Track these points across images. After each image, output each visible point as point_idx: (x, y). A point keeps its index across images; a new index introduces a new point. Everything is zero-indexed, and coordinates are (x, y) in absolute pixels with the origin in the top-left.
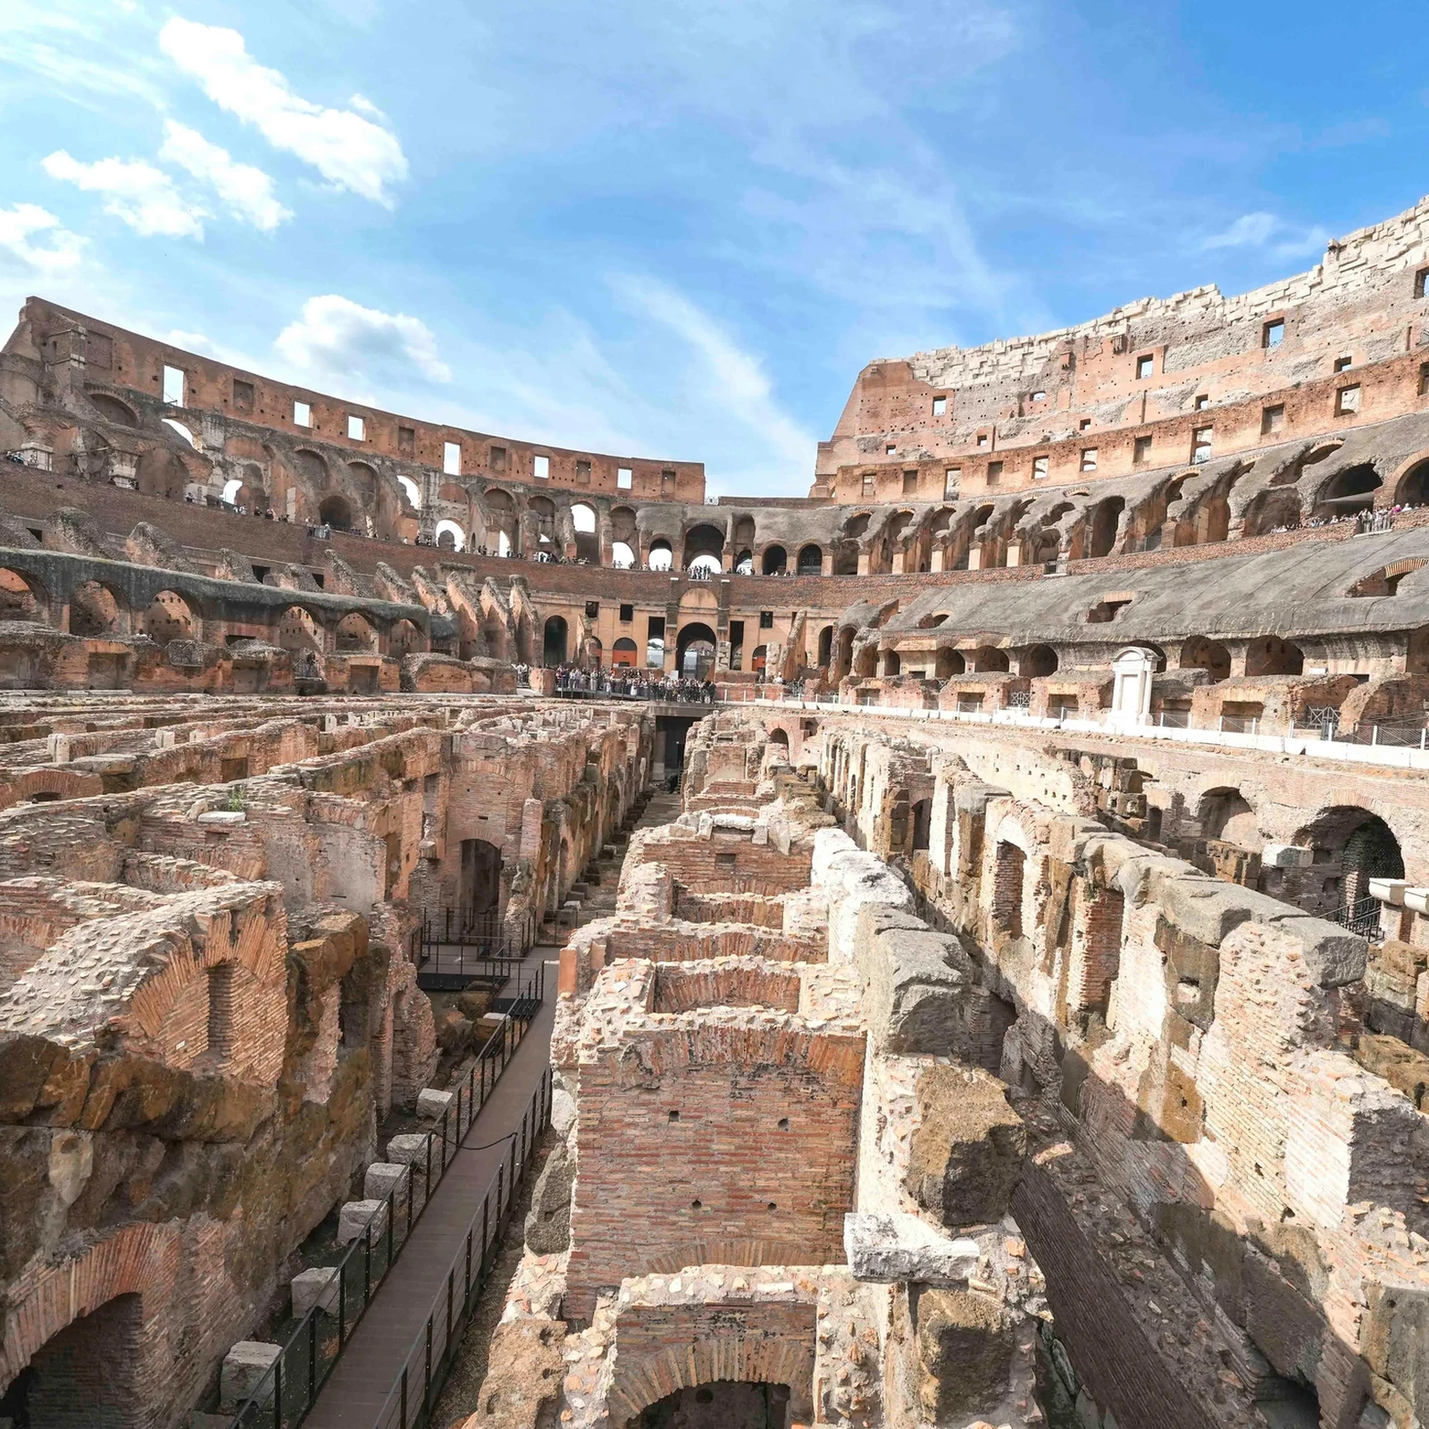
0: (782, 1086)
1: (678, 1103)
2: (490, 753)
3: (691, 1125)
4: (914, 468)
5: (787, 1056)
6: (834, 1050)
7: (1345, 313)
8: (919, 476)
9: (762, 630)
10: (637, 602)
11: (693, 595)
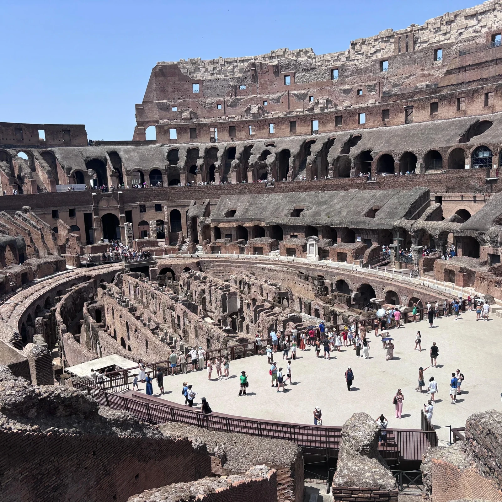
4: (195, 127)
7: (358, 72)
8: (197, 130)
9: (141, 213)
10: (76, 207)
11: (105, 201)
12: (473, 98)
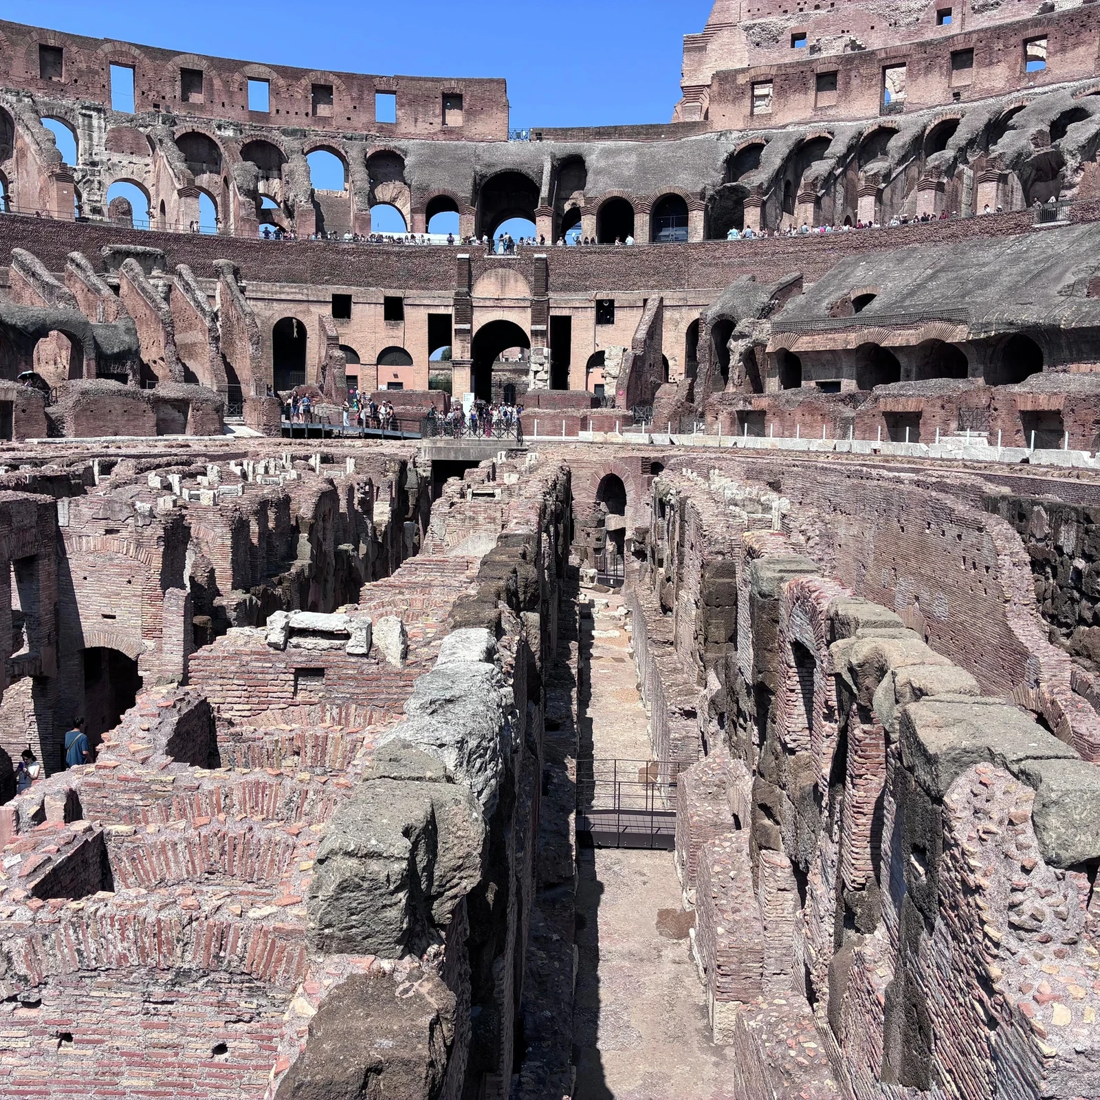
0: (213, 999)
1: (70, 1022)
2: (112, 525)
3: (90, 1052)
4: (833, 68)
5: (217, 956)
6: (283, 949)
8: (840, 79)
9: (599, 328)
10: (409, 292)
11: (493, 280)
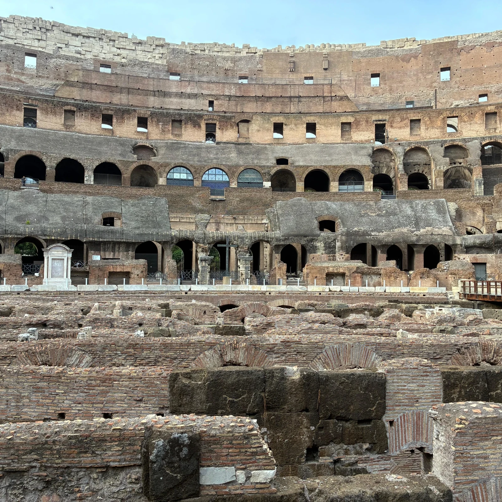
12: (123, 118)
